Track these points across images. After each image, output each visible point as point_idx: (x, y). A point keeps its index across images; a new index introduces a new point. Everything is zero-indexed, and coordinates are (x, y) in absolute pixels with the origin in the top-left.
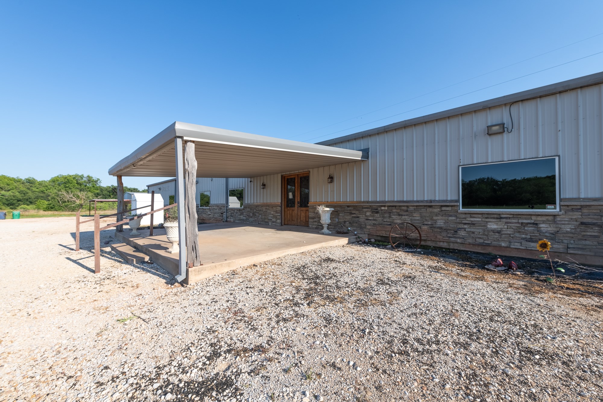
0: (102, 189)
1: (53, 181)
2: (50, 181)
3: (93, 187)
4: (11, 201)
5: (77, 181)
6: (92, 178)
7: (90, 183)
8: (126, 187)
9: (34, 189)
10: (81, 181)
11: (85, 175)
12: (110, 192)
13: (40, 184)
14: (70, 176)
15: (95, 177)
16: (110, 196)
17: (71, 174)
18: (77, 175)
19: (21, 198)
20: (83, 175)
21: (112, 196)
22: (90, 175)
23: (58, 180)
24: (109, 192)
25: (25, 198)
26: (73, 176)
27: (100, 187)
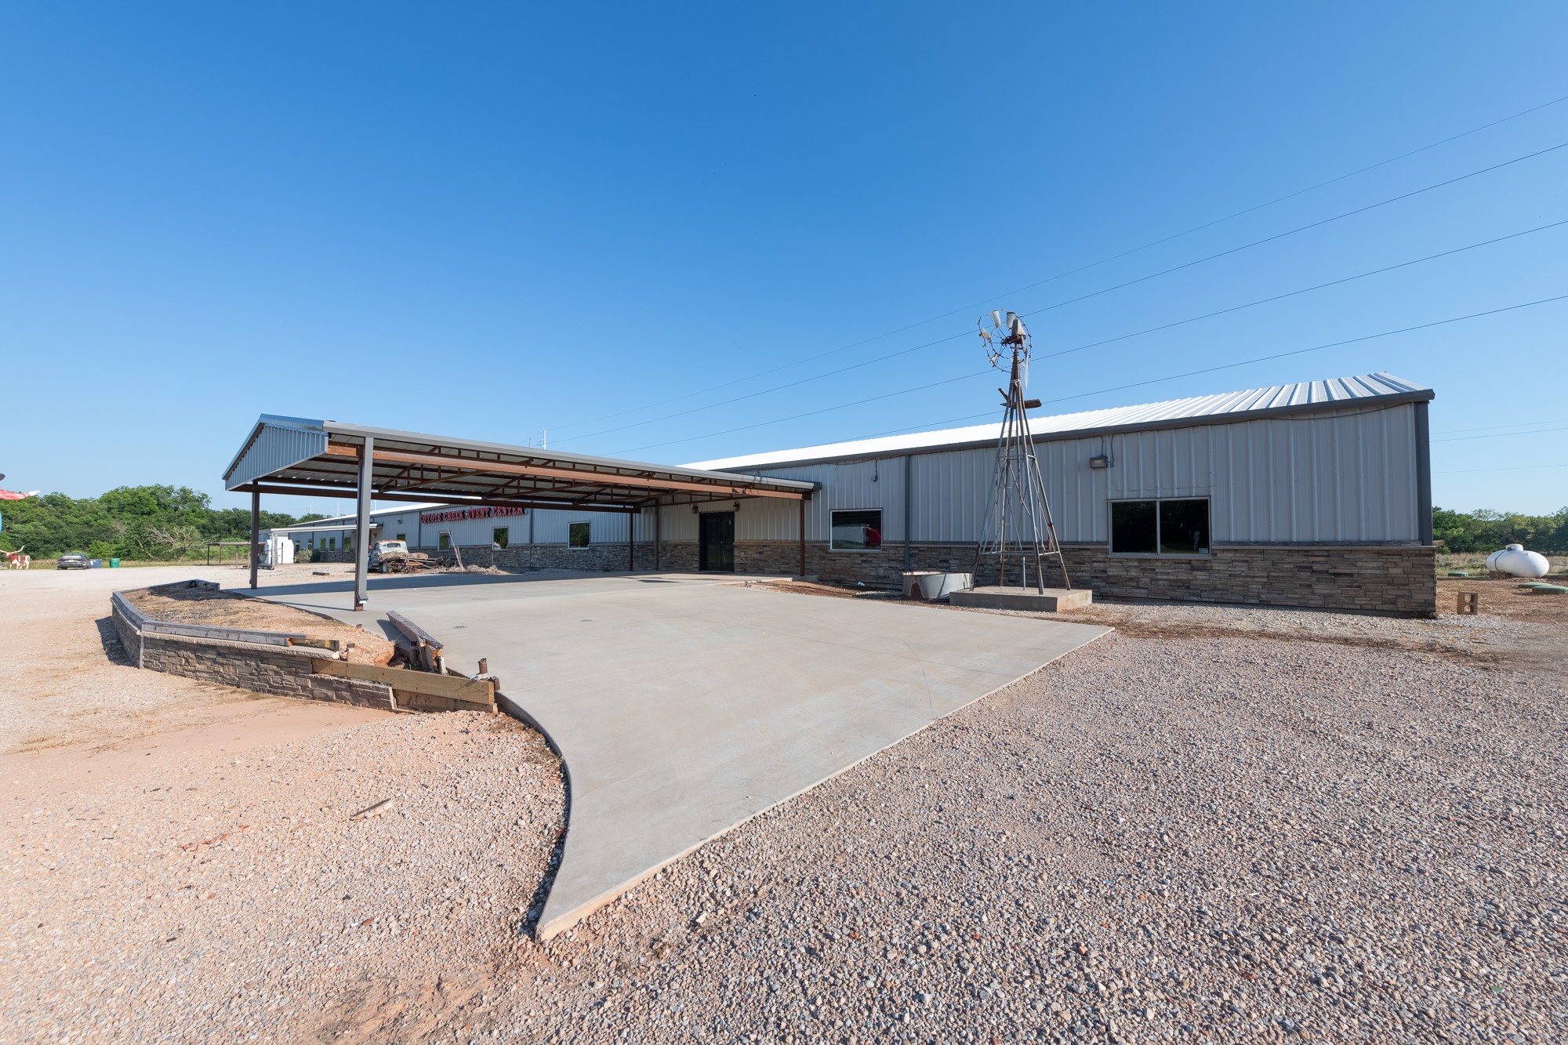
0: (212, 516)
1: (107, 500)
2: (100, 501)
3: (193, 511)
4: (32, 543)
5: (158, 500)
6: (191, 492)
7: (185, 503)
8: (265, 513)
9: (70, 518)
10: (167, 500)
11: (177, 488)
12: (229, 525)
13: (83, 506)
14: (144, 490)
15: (197, 490)
16: (230, 531)
17: (145, 485)
18: (158, 488)
19: (51, 537)
20: (171, 488)
21: (234, 531)
22: (188, 487)
23: (116, 499)
24: (228, 522)
25: (57, 536)
26: (149, 488)
27: (207, 511)
